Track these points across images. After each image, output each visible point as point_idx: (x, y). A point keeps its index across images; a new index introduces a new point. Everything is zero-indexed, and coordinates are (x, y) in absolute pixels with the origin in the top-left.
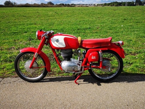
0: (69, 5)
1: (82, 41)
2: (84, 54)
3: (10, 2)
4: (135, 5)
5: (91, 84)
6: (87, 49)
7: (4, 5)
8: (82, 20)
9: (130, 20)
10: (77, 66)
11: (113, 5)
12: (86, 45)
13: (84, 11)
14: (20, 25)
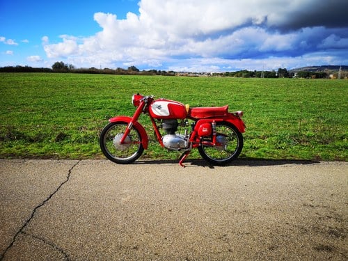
0: (164, 72)
1: (190, 110)
2: (193, 126)
3: (63, 64)
4: (277, 77)
5: (200, 167)
6: (196, 120)
7: (52, 68)
8: (187, 94)
9: (265, 96)
10: (184, 142)
11: (241, 76)
12: (196, 114)
13: (191, 83)
14: (88, 98)
